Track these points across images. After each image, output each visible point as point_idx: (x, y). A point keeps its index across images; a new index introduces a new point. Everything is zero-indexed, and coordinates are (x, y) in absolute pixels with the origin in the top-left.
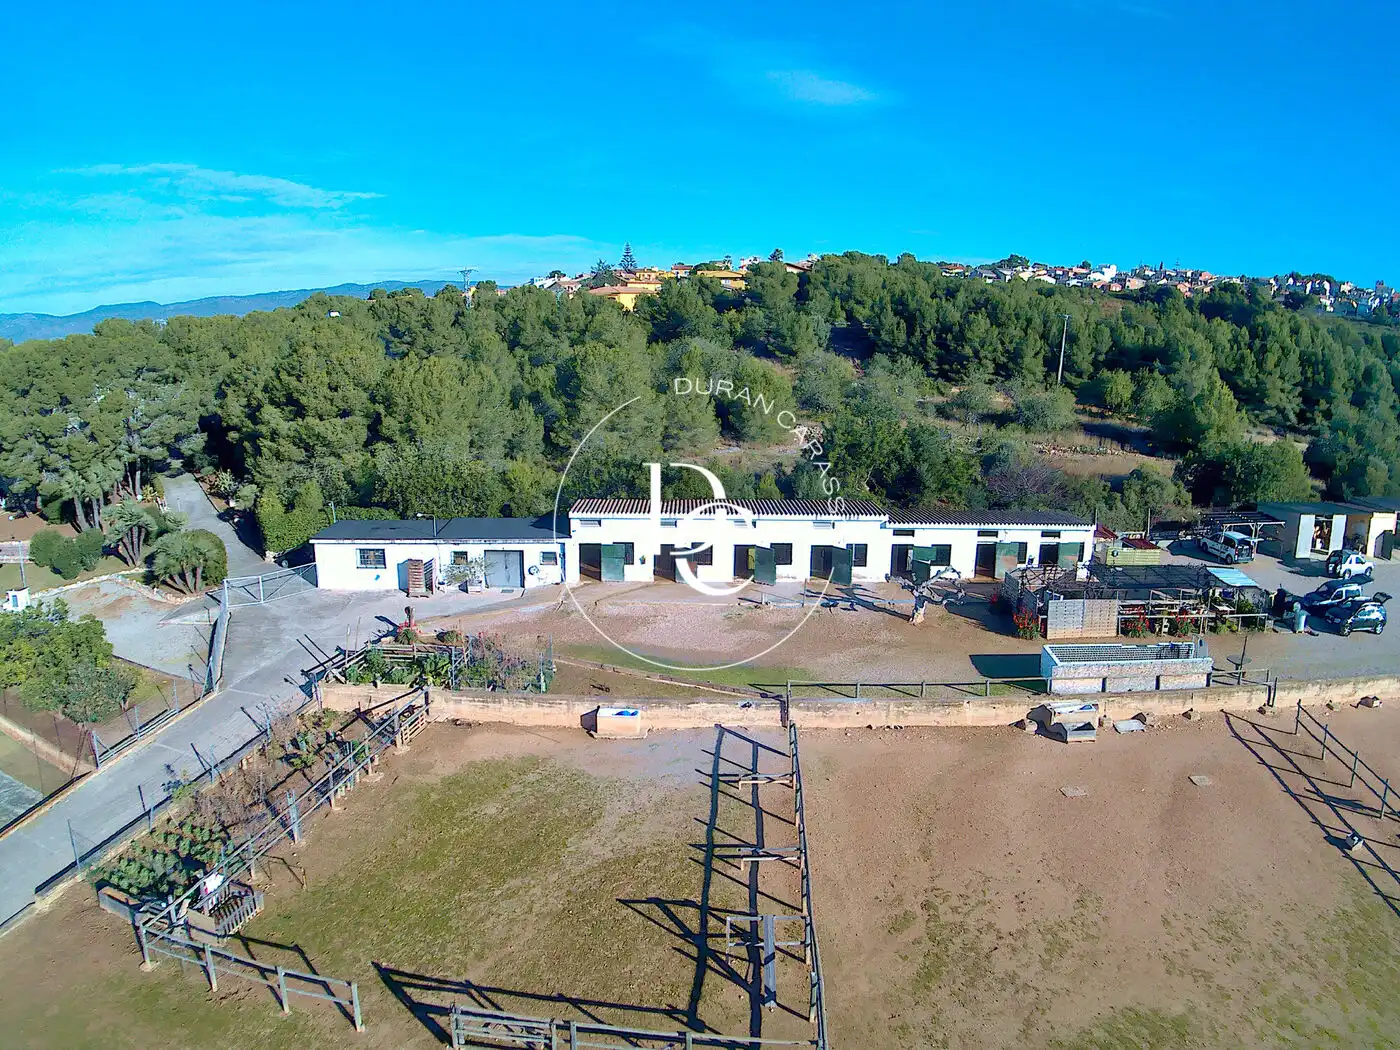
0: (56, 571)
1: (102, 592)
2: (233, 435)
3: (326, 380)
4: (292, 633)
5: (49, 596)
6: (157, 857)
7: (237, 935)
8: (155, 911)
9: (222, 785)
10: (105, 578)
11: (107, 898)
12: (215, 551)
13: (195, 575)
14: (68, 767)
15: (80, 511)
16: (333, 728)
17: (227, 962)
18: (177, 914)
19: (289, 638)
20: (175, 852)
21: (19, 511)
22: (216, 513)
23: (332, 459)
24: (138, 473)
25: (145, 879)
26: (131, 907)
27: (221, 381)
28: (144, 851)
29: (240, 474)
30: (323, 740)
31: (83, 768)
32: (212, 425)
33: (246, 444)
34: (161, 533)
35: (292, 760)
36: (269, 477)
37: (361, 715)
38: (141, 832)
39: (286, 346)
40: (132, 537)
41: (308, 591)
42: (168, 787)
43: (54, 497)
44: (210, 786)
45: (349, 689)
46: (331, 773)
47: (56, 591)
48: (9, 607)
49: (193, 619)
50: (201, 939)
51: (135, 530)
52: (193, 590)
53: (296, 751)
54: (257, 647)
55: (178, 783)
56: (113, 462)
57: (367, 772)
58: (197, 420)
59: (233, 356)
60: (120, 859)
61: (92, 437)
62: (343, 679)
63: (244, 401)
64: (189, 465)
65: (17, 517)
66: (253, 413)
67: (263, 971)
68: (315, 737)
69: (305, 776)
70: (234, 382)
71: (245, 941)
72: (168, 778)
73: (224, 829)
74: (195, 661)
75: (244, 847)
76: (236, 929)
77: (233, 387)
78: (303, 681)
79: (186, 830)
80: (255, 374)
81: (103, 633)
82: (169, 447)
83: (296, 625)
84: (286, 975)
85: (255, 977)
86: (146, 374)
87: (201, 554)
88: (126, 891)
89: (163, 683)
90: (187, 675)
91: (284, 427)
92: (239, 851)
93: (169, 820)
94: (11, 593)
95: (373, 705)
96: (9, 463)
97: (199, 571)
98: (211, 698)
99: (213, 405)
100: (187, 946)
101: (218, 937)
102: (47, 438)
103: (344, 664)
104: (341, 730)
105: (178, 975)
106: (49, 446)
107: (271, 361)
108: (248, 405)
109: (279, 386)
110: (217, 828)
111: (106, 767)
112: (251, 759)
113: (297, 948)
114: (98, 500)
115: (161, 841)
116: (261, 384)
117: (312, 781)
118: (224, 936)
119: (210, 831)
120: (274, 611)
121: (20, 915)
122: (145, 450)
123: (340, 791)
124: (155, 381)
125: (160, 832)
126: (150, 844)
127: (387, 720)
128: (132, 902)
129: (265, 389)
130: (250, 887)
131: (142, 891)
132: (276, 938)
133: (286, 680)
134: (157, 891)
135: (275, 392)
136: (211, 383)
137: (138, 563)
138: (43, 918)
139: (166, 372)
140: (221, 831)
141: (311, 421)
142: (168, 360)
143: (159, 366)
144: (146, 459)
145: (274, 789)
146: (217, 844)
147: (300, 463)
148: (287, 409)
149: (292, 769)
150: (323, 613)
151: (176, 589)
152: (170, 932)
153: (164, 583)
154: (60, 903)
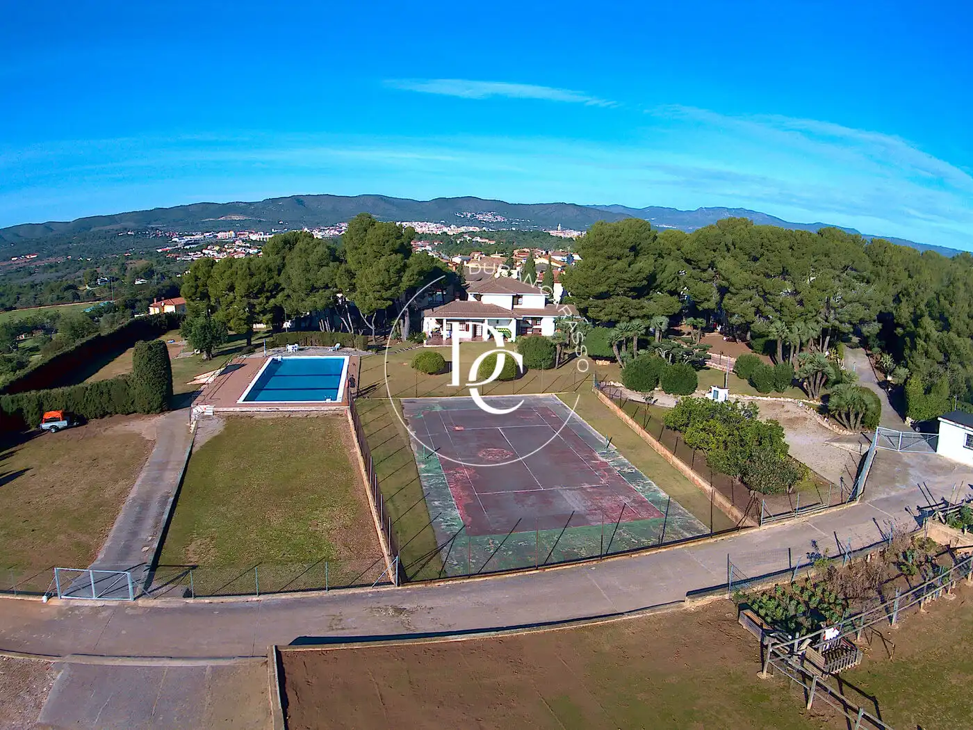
0: (752, 384)
1: (786, 408)
2: (899, 331)
3: (967, 309)
4: (915, 476)
5: (746, 399)
6: (792, 602)
7: (836, 676)
8: (782, 639)
9: (850, 567)
10: (790, 400)
11: (746, 617)
12: (874, 406)
13: (856, 417)
14: (736, 517)
15: (780, 350)
16: (932, 553)
17: (823, 692)
18: (798, 646)
19: (913, 482)
20: (807, 603)
21: (731, 337)
22: (876, 381)
23: (960, 367)
24: (828, 338)
25: (779, 613)
26: (763, 630)
27: (899, 291)
28: (783, 594)
29: (899, 359)
30: (922, 559)
31: (748, 522)
32: (886, 320)
33: (907, 339)
34: (837, 382)
35: (902, 566)
36: (919, 367)
37: (949, 550)
38: (785, 581)
39: (946, 279)
40: (816, 379)
41: (930, 453)
42: (810, 556)
43: (761, 336)
44: (841, 565)
45: (946, 529)
46: (926, 585)
47: (750, 397)
48: (710, 396)
49: (849, 447)
50: (811, 670)
51: (819, 375)
52: (853, 426)
53: (904, 561)
54: (891, 481)
55: (818, 556)
56: (812, 324)
57: (947, 591)
58: (878, 313)
59: (910, 276)
60: (763, 594)
61: (801, 303)
62: (944, 521)
63: (912, 310)
64: (864, 343)
65: (727, 340)
66: (916, 319)
67: (846, 707)
68: (918, 555)
69: (907, 580)
70: (908, 295)
71: (841, 681)
72: (812, 550)
73: (846, 599)
74: (846, 476)
75: (859, 616)
76: (837, 672)
77: (906, 298)
78: (918, 514)
79: (819, 591)
80: (923, 292)
81: (783, 436)
82: (854, 325)
83: (919, 474)
84: (864, 716)
85: (840, 709)
86: (849, 271)
87: (864, 403)
88: (763, 618)
89: (820, 484)
90: (838, 483)
91: (935, 334)
92: (853, 619)
93: (807, 580)
94: (713, 388)
95: (959, 545)
96: (731, 302)
97: (861, 416)
98: (852, 505)
99: (891, 306)
100: (798, 671)
101: (823, 672)
102: (766, 294)
103: (947, 510)
104: (936, 556)
105: (786, 688)
106: (766, 300)
107: (936, 286)
108: (914, 313)
109: (937, 305)
110: (841, 596)
111: (767, 527)
112: (874, 557)
113: (873, 699)
114: (795, 347)
115: (798, 592)
116: (925, 301)
117: (912, 586)
118: (826, 673)
119: (836, 596)
120: (905, 459)
121: (668, 606)
122: (837, 323)
123: (928, 598)
124: (854, 278)
125: (800, 585)
126: (789, 590)
127: (965, 560)
128: (765, 627)
129: (928, 305)
130: (854, 645)
131: (774, 622)
132: (863, 687)
133: (906, 510)
134: (787, 626)
135: (934, 308)
136: (893, 290)
137: (816, 397)
138: (687, 614)
139: (865, 274)
140: (843, 599)
141: (952, 335)
142: (867, 267)
143: (859, 269)
144: (836, 330)
145: (886, 582)
146: (838, 608)
147: (940, 363)
148: (939, 323)
149: (900, 573)
150: (937, 471)
151: (841, 423)
152: (790, 657)
153: (833, 416)
154: (705, 609)
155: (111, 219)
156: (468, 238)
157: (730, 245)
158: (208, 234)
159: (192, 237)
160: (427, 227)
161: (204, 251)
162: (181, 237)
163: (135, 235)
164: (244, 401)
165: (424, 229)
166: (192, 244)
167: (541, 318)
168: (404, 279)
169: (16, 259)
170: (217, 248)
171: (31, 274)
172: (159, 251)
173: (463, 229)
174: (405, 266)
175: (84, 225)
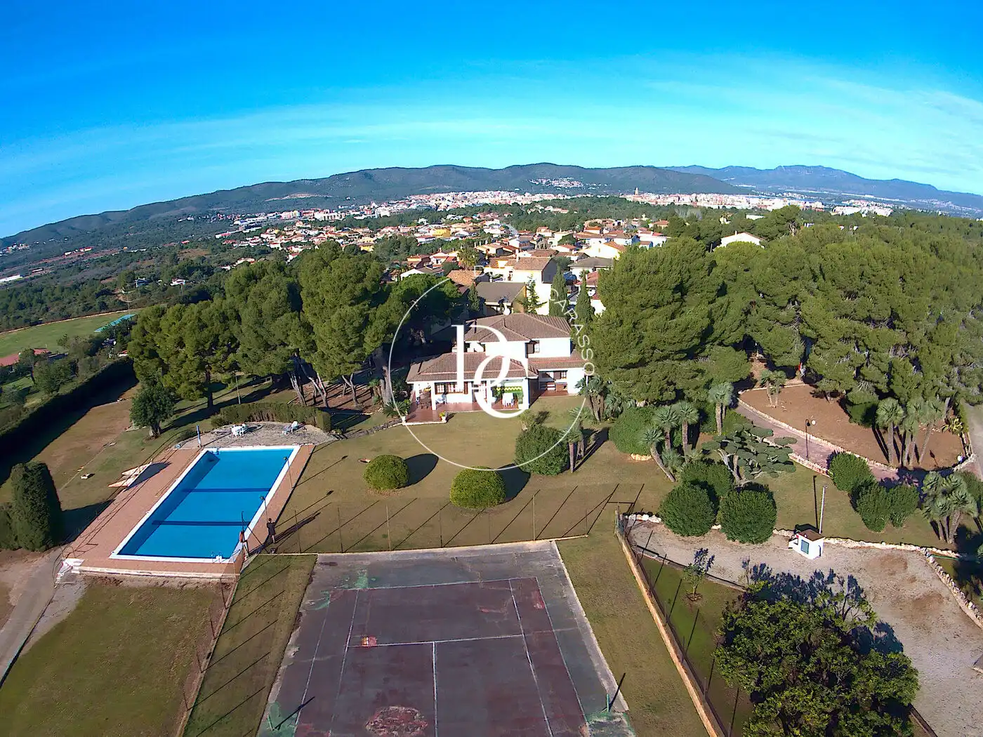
10: (913, 548)
155: (172, 205)
156: (541, 208)
157: (818, 272)
158: (271, 215)
159: (254, 219)
160: (500, 196)
161: (262, 236)
162: (244, 219)
163: (195, 221)
164: (119, 554)
165: (497, 198)
166: (253, 227)
167: (566, 371)
168: (367, 339)
169: (69, 253)
170: (276, 231)
171: (80, 270)
172: (218, 236)
173: (537, 198)
174: (367, 322)
175: (143, 212)
